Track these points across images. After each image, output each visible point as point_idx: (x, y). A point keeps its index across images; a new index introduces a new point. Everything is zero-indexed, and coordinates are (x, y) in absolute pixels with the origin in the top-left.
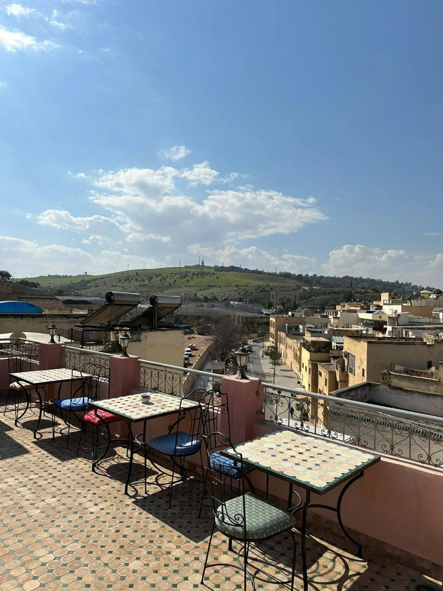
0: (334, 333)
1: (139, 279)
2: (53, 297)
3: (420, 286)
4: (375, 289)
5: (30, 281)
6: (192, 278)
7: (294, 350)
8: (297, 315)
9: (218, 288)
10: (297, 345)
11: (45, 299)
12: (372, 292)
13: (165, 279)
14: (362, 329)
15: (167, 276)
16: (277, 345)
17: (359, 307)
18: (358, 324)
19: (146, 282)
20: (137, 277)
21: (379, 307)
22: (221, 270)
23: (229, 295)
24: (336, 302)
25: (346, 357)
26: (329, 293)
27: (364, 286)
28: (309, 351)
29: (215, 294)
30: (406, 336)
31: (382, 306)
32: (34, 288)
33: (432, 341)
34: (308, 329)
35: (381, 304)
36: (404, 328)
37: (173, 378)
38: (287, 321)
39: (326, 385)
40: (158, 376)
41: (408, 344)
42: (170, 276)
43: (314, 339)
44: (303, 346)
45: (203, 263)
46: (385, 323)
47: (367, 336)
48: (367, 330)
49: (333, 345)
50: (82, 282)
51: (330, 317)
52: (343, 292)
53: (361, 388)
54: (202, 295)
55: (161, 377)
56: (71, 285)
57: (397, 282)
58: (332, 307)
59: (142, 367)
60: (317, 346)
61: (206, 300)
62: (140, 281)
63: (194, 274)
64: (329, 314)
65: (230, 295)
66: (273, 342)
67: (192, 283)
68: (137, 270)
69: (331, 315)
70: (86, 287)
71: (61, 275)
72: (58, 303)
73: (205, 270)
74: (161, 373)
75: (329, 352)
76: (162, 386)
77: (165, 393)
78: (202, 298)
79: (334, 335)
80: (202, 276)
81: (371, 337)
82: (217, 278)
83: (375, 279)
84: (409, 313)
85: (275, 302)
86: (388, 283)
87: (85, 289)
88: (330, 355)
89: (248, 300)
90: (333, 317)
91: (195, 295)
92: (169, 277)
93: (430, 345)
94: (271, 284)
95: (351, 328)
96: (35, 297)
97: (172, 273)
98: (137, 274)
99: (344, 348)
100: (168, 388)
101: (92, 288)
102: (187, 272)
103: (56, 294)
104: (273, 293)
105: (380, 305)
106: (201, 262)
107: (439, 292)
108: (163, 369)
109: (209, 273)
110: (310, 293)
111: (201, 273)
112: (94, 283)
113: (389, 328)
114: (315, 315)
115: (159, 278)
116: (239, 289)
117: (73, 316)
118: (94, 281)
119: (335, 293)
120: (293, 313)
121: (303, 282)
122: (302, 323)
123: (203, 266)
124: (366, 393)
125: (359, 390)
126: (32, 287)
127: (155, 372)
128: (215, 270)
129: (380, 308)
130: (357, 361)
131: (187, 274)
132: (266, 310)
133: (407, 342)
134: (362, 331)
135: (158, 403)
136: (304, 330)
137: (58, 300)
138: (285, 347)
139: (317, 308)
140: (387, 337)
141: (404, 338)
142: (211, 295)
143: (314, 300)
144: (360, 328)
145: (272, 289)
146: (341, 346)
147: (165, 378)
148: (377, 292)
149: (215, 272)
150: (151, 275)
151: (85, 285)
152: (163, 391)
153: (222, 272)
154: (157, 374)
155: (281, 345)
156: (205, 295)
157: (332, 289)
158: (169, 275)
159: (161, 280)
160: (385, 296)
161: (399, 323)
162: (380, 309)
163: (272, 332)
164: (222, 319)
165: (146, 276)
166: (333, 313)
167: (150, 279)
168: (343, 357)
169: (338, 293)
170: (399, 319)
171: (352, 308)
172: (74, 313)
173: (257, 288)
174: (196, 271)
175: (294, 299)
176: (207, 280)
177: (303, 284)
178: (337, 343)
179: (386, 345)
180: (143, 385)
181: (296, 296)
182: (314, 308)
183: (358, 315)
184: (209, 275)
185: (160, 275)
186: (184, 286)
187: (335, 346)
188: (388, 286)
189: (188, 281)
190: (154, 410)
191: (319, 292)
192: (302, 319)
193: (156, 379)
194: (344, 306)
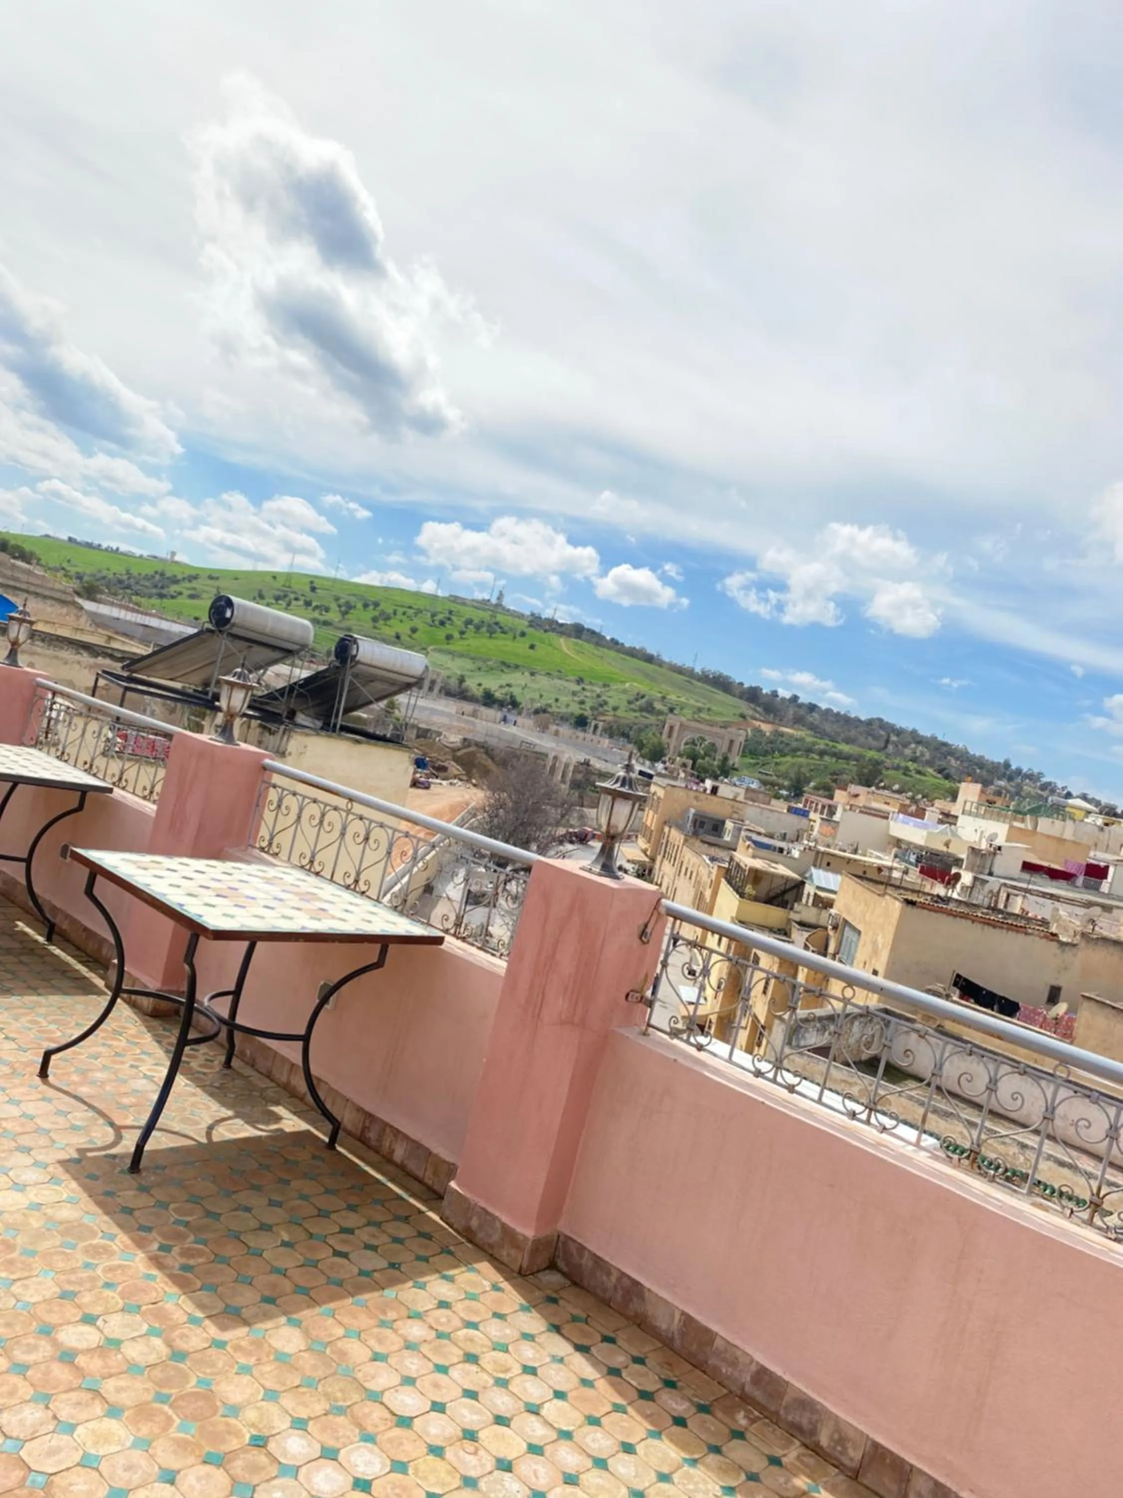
0: (816, 860)
1: (314, 604)
2: (69, 599)
3: (1063, 788)
4: (944, 769)
5: (13, 542)
6: (462, 633)
7: (698, 883)
8: (725, 790)
9: (527, 674)
10: (710, 873)
11: (45, 597)
12: (935, 774)
13: (388, 618)
14: (895, 865)
15: (395, 613)
16: (653, 860)
17: (894, 806)
18: (883, 850)
19: (334, 616)
20: (310, 595)
21: (948, 818)
22: (547, 627)
23: (551, 701)
24: (835, 781)
25: (835, 928)
26: (822, 753)
27: (918, 754)
28: (738, 892)
29: (516, 691)
30: (1006, 906)
31: (956, 817)
32: (20, 563)
33: (1075, 935)
34: (749, 834)
35: (955, 809)
36: (1005, 885)
37: (367, 839)
38: (695, 803)
39: (765, 992)
40: (321, 822)
41: (1008, 929)
42: (404, 614)
43: (758, 864)
44: (726, 879)
45: (500, 597)
46: (958, 862)
47: (904, 885)
48: (906, 872)
49: (806, 892)
50: (157, 577)
51: (812, 815)
52: (858, 758)
53: (862, 1019)
54: (480, 685)
55: (328, 829)
56: (125, 577)
57: (1007, 765)
58: (821, 792)
59: (275, 786)
60: (764, 886)
61: (489, 700)
62: (316, 607)
63: (469, 622)
64: (810, 807)
65: (557, 700)
66: (645, 852)
67: (458, 646)
68: (317, 577)
69: (816, 811)
70: (164, 591)
71: (104, 545)
72: (78, 618)
73: (500, 618)
74: (332, 816)
75: (792, 909)
76: (326, 857)
77: (331, 880)
78: (478, 692)
79: (815, 866)
80: (491, 632)
81: (913, 891)
82: (532, 647)
83: (950, 742)
84: (1027, 849)
85: (672, 747)
86: (980, 763)
87: (161, 596)
88: (793, 916)
89: (601, 725)
90: (822, 819)
91: (462, 680)
92: (399, 616)
93: (1066, 944)
94: (672, 697)
95: (865, 855)
96: (18, 585)
97: (410, 607)
98: (313, 589)
99: (836, 905)
100: (346, 866)
101: (180, 600)
102: (451, 612)
103: (79, 594)
104: (671, 720)
105: (952, 813)
106: (496, 594)
107: (1110, 812)
108: (342, 803)
109: (511, 629)
110: (771, 742)
111: (489, 626)
112: (188, 585)
113: (967, 878)
114: (774, 802)
115: (371, 613)
116: (584, 689)
117: (109, 651)
118: (190, 581)
119: (838, 756)
120: (716, 784)
121: (759, 709)
122: (735, 816)
123: (499, 605)
124: (873, 1036)
125: (856, 1023)
126: (15, 558)
127: (313, 810)
128: (531, 626)
129: (950, 820)
130: (864, 945)
131: (449, 619)
132: (643, 764)
133: (1010, 922)
134: (891, 869)
135: (301, 899)
136: (736, 837)
137: (82, 608)
138: (674, 870)
139: (782, 787)
140: (957, 900)
141: (1000, 912)
142: (504, 691)
143: (777, 764)
144: (887, 861)
145: (671, 710)
146: (827, 898)
147: (343, 834)
148: (947, 777)
149: (530, 631)
150: (352, 600)
151: (162, 587)
152: (327, 874)
153: (545, 635)
154: (318, 816)
155: (666, 862)
156: (488, 686)
157: (831, 744)
158: (400, 610)
159: (375, 620)
160: (970, 792)
161: (996, 870)
162: (951, 824)
163: (648, 823)
164: (522, 760)
165: (337, 599)
166: (823, 807)
167: (347, 609)
168: (826, 928)
169: (847, 758)
170: (998, 860)
171: (875, 805)
172: (115, 645)
173: (632, 698)
174: (478, 616)
175: (724, 749)
176: (502, 646)
177: (757, 716)
178: (818, 888)
179: (951, 918)
180: (264, 844)
181: (732, 742)
182: (773, 784)
183: (888, 827)
184: (510, 635)
185: (376, 605)
186: (435, 650)
187: (812, 894)
188: (981, 768)
189: (449, 637)
190: (284, 917)
191: (794, 744)
192: (737, 805)
193: (311, 833)
194: (856, 796)
